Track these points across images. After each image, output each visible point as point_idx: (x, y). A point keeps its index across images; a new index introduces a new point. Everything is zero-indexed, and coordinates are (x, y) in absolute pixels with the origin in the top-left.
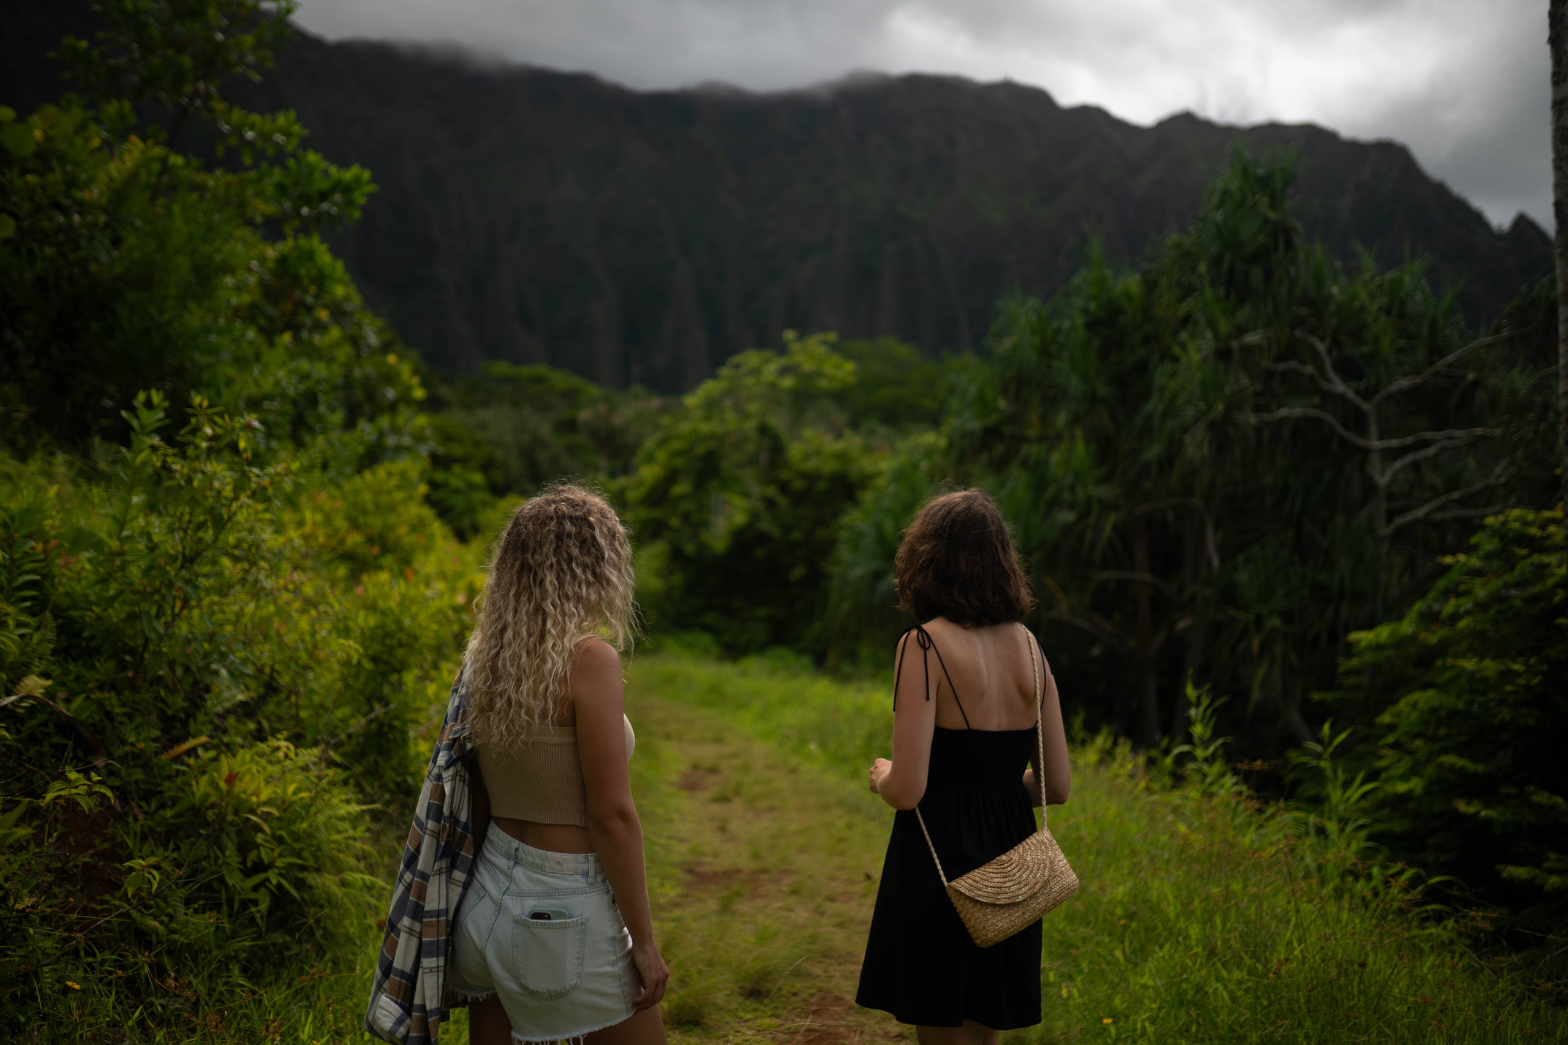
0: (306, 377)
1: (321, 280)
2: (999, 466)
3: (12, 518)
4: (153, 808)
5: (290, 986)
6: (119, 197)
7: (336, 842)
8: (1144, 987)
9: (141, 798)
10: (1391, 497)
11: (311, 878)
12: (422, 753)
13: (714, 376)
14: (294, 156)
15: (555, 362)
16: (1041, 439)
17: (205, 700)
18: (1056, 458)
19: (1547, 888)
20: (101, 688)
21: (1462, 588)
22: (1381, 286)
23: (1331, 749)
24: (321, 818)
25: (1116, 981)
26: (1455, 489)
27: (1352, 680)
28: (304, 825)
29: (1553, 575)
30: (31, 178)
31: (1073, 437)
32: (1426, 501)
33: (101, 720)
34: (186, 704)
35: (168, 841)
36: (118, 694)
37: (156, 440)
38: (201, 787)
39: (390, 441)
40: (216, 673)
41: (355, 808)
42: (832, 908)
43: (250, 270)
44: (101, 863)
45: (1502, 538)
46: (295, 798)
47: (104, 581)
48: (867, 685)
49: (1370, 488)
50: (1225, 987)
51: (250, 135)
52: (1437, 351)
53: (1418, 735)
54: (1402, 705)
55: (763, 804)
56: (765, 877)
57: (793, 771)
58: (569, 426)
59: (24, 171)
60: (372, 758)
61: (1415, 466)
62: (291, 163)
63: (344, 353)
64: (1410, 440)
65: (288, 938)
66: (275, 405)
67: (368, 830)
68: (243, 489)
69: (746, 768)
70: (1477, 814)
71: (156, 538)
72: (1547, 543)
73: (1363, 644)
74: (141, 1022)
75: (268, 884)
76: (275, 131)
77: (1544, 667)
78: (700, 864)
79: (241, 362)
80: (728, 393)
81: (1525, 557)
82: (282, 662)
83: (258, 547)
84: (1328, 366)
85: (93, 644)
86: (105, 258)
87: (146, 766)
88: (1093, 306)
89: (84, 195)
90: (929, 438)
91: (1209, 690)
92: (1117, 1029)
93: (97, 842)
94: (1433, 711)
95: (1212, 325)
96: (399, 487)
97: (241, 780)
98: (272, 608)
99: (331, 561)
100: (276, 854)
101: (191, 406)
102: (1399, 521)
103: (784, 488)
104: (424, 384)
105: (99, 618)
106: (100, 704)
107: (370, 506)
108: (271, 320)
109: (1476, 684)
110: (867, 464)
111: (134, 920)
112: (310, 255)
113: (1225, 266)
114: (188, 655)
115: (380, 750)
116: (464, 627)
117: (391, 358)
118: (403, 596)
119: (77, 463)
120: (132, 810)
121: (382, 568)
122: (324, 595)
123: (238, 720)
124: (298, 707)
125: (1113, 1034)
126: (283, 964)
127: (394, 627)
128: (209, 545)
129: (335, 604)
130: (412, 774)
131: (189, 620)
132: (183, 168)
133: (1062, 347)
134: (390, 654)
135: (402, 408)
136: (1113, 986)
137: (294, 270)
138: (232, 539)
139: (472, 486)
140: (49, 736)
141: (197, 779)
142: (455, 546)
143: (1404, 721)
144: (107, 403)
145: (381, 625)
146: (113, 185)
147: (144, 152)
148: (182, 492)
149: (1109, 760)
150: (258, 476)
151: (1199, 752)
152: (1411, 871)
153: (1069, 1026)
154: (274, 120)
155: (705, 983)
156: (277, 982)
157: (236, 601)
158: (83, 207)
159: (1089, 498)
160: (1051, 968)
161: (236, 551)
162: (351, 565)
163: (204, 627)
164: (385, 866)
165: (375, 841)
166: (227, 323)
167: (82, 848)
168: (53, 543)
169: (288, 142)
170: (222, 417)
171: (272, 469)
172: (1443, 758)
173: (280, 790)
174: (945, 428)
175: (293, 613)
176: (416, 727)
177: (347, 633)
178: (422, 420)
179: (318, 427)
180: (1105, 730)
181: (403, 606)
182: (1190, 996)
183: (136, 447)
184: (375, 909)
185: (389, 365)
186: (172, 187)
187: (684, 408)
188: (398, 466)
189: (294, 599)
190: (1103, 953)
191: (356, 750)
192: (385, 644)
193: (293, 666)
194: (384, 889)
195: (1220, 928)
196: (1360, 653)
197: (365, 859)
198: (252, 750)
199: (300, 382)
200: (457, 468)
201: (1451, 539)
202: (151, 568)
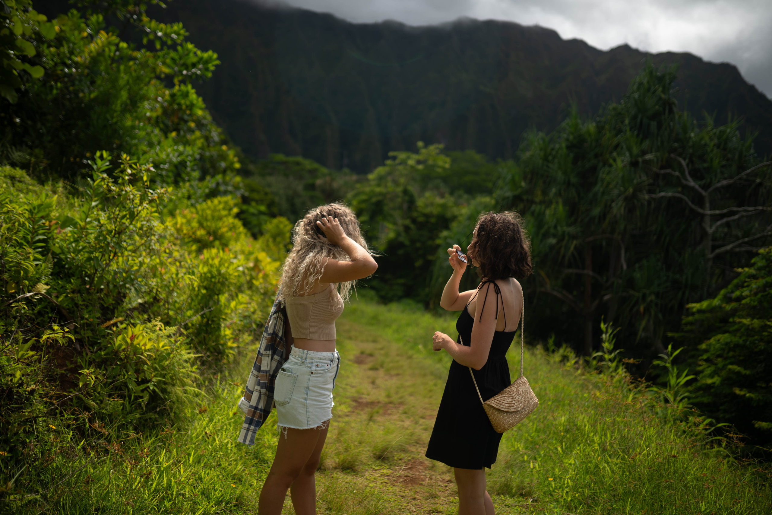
0: (181, 154)
1: (191, 106)
3: (34, 208)
4: (95, 350)
5: (156, 437)
6: (95, 60)
7: (183, 373)
8: (570, 464)
9: (90, 345)
10: (714, 239)
11: (169, 388)
12: (227, 335)
13: (384, 165)
14: (181, 45)
15: (306, 156)
16: (541, 203)
17: (123, 302)
18: (548, 212)
20: (73, 292)
21: (746, 284)
22: (715, 134)
23: (671, 358)
24: (175, 360)
25: (557, 461)
26: (748, 237)
27: (689, 328)
28: (168, 362)
30: (53, 50)
31: (557, 203)
32: (733, 242)
33: (73, 307)
34: (113, 302)
35: (102, 366)
36: (81, 295)
37: (105, 175)
38: (118, 341)
39: (222, 188)
40: (130, 289)
41: (192, 355)
42: (422, 421)
43: (157, 101)
44: (69, 374)
45: (767, 260)
46: (163, 349)
47: (76, 241)
49: (704, 233)
50: (609, 465)
51: (160, 34)
52: (741, 168)
53: (719, 356)
54: (712, 340)
55: (394, 372)
56: (391, 405)
57: (410, 357)
58: (311, 187)
59: (49, 46)
60: (203, 334)
61: (728, 224)
62: (179, 48)
63: (201, 143)
64: (725, 211)
65: (157, 416)
66: (166, 166)
67: (198, 368)
68: (144, 200)
69: (387, 355)
70: (745, 395)
71: (102, 222)
73: (694, 310)
74: (84, 448)
75: (148, 389)
76: (172, 33)
78: (361, 398)
79: (151, 145)
80: (389, 173)
82: (161, 287)
83: (151, 229)
84: (687, 172)
85: (71, 271)
86: (87, 91)
87: (93, 330)
88: (571, 137)
89: (78, 59)
90: (486, 200)
91: (611, 325)
92: (555, 484)
93: (68, 363)
94: (727, 344)
95: (629, 149)
96: (224, 209)
97: (137, 338)
98: (158, 261)
99: (189, 242)
100: (153, 375)
101: (121, 159)
102: (718, 251)
103: (414, 221)
104: (240, 161)
105: (74, 259)
106: (72, 299)
107: (209, 217)
108: (167, 126)
109: (749, 331)
110: (455, 211)
111: (84, 401)
112: (186, 95)
113: (639, 120)
114: (115, 279)
115: (207, 332)
116: (252, 278)
117: (224, 148)
118: (221, 259)
119: (68, 187)
120: (85, 350)
121: (214, 247)
122: (185, 258)
123: (139, 313)
124: (168, 309)
125: (553, 486)
126: (154, 427)
127: (216, 273)
128: (127, 227)
129: (189, 261)
130: (222, 345)
131: (117, 263)
132: (126, 49)
133: (554, 158)
134: (214, 286)
135: (229, 172)
136: (555, 464)
137: (178, 101)
138: (139, 225)
139: (261, 213)
140: (48, 313)
141: (117, 337)
142: (251, 240)
143: (712, 348)
144: (85, 161)
145: (210, 272)
146: (92, 55)
147: (107, 39)
148: (115, 200)
149: (566, 360)
150: (152, 194)
151: (606, 356)
152: (708, 420)
153: (532, 480)
154: (172, 27)
155: (357, 451)
156: (150, 436)
157: (141, 256)
158: (77, 65)
159: (564, 232)
160: (525, 454)
161: (141, 232)
162: (199, 245)
163: (123, 267)
164: (206, 387)
165: (202, 374)
166: (144, 125)
167: (61, 366)
168: (54, 222)
169: (178, 38)
170: (136, 165)
171: (159, 191)
172: (730, 367)
173: (156, 345)
174: (494, 195)
175: (168, 264)
176: (225, 322)
177: (193, 273)
178: (238, 179)
179: (186, 178)
180: (564, 346)
181: (221, 263)
182: (592, 469)
183: (95, 177)
184: (200, 405)
185: (223, 151)
186: (121, 58)
187: (368, 180)
188: (224, 199)
189: (169, 258)
190: (552, 448)
191: (196, 331)
192: (211, 281)
193: (167, 289)
194: (205, 396)
195: (609, 438)
196: (693, 314)
197: (196, 381)
198: (144, 326)
199: (179, 156)
200: (253, 204)
201: (743, 261)
202: (99, 236)
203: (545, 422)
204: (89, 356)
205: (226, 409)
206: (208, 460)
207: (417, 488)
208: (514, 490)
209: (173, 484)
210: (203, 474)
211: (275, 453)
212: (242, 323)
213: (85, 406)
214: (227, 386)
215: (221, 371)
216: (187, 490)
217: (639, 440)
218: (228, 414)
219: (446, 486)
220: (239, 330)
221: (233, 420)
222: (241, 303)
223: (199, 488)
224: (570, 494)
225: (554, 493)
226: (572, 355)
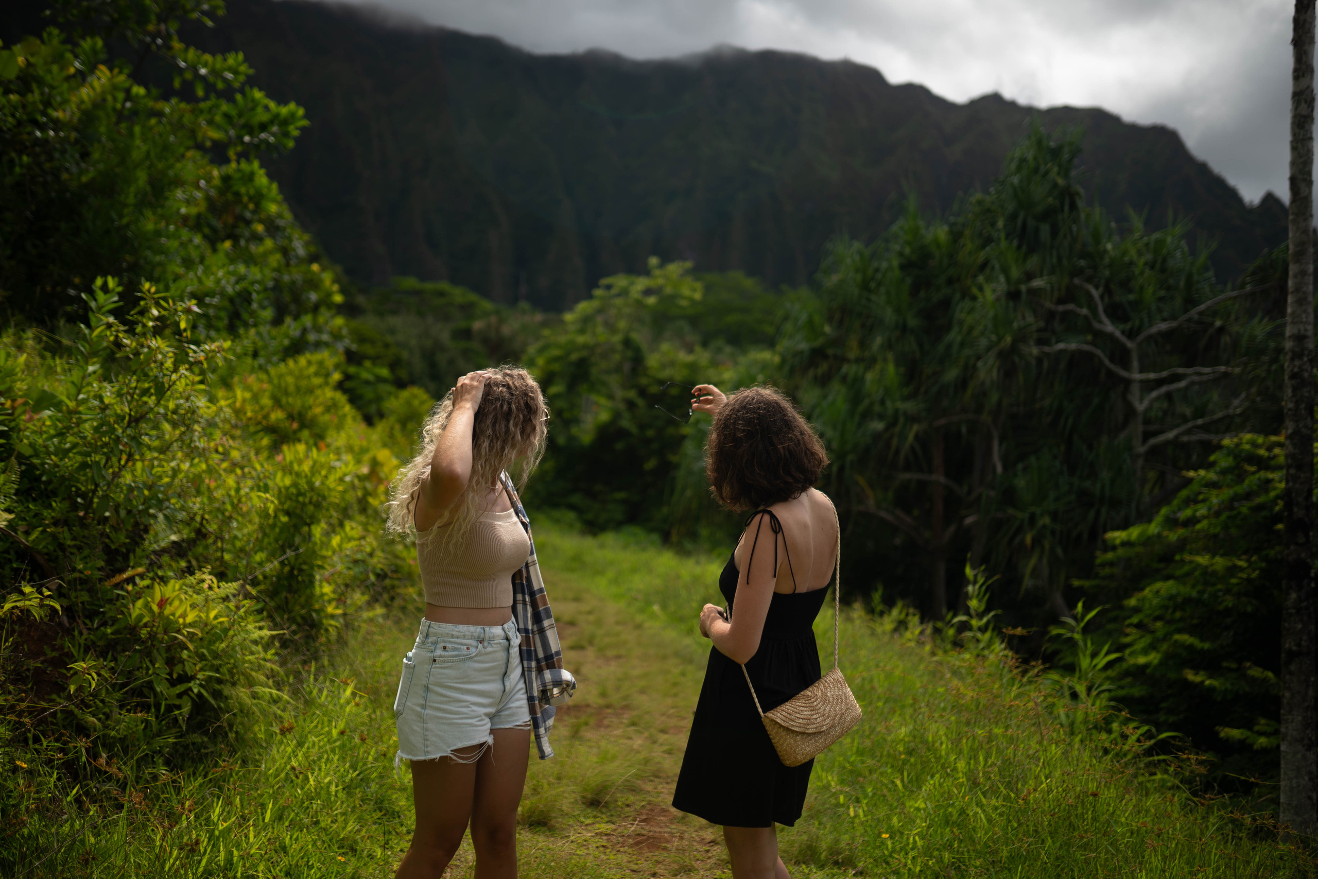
0: (241, 279)
1: (258, 198)
2: (823, 381)
4: (95, 625)
5: (205, 776)
6: (89, 117)
7: (250, 662)
8: (918, 809)
9: (86, 617)
10: (1147, 421)
11: (227, 690)
12: (326, 594)
13: (590, 297)
14: (242, 91)
15: (455, 280)
16: (858, 360)
17: (144, 540)
18: (869, 376)
19: (1255, 747)
20: (56, 523)
21: (1201, 497)
22: (1147, 245)
23: (1082, 624)
24: (237, 640)
25: (895, 804)
26: (1202, 416)
27: (1107, 571)
28: (223, 645)
29: (1275, 489)
30: (13, 97)
31: (885, 360)
32: (1177, 426)
33: (55, 551)
34: (127, 541)
35: (107, 653)
36: (70, 530)
37: (111, 319)
38: (137, 609)
39: (312, 337)
40: (155, 517)
41: (266, 633)
42: (663, 737)
43: (198, 187)
44: (50, 669)
45: (1235, 457)
46: (215, 622)
47: (61, 434)
48: (703, 559)
49: (1130, 412)
50: (984, 811)
51: (203, 71)
52: (1190, 302)
53: (1157, 618)
54: (1147, 592)
55: (611, 653)
56: (609, 711)
57: (639, 627)
58: (466, 334)
59: (7, 91)
60: (284, 594)
61: (1169, 396)
62: (239, 97)
63: (275, 260)
64: (1165, 374)
65: (206, 739)
66: (215, 301)
67: (276, 654)
68: (182, 362)
69: (599, 623)
70: (1203, 682)
71: (106, 401)
72: (1273, 463)
73: (1118, 542)
74: (78, 800)
75: (190, 693)
76: (225, 70)
77: (1264, 565)
79: (188, 263)
80: (600, 311)
81: (1254, 473)
82: (210, 512)
83: (194, 412)
84: (1101, 309)
85: (50, 487)
86: (74, 170)
87: (91, 591)
88: (907, 250)
89: (59, 114)
90: (765, 356)
91: (984, 570)
92: (893, 843)
93: (47, 649)
94: (1171, 598)
95: (1005, 270)
96: (316, 374)
97: (170, 604)
98: (204, 466)
99: (256, 433)
100: (197, 668)
101: (141, 291)
102: (1153, 441)
103: (642, 392)
104: (342, 291)
105: (56, 466)
106: (54, 536)
107: (292, 388)
108: (214, 230)
109: (1208, 576)
110: (713, 375)
111: (76, 716)
112: (250, 178)
113: (1019, 222)
114: (130, 500)
115: (290, 590)
116: (367, 493)
117: (315, 267)
118: (315, 462)
119: (44, 338)
120: (78, 626)
121: (299, 441)
122: (249, 460)
123: (172, 558)
124: (222, 550)
125: (890, 846)
126: (201, 759)
127: (306, 487)
128: (152, 409)
129: (258, 467)
130: (317, 611)
131: (133, 472)
132: (144, 97)
133: (879, 284)
134: (302, 510)
135: (323, 310)
136: (892, 808)
137: (235, 188)
138: (171, 405)
139: (380, 380)
140: (10, 561)
141: (134, 602)
142: (362, 427)
143: (1147, 605)
144: (72, 292)
145: (295, 485)
146: (83, 107)
147: (110, 80)
148: (130, 363)
149: (902, 629)
150: (195, 353)
151: (975, 623)
152: (1145, 728)
153: (853, 839)
154: (225, 60)
155: (554, 792)
156: (194, 774)
157: (173, 459)
158: (57, 124)
159: (896, 411)
160: (841, 792)
161: (175, 417)
162: (274, 437)
163: (145, 478)
164: (290, 685)
165: (283, 664)
166: (177, 229)
167: (34, 655)
168: (20, 401)
169: (235, 79)
170: (166, 301)
171: (207, 347)
172: (1177, 637)
173: (203, 615)
174: (779, 348)
175: (222, 472)
176: (322, 571)
177: (266, 489)
178: (339, 321)
179: (251, 321)
180: (900, 604)
181: (314, 470)
182: (955, 817)
183: (93, 323)
184: (280, 719)
185: (313, 273)
186: (135, 113)
187: (562, 322)
188: (317, 357)
189: (223, 460)
190: (885, 781)
191: (271, 588)
192: (298, 501)
193: (220, 516)
194: (289, 703)
195: (982, 763)
196: (1114, 548)
197: (273, 677)
198: (181, 581)
199: (237, 282)
200: (367, 364)
201: (1194, 458)
202: (101, 425)
203: (872, 737)
204: (84, 637)
205: (326, 724)
206: (297, 815)
207: (659, 855)
208: (823, 856)
209: (235, 859)
210: (287, 840)
211: (412, 799)
212: (352, 573)
213: (77, 724)
214: (328, 683)
215: (316, 658)
216: (261, 868)
217: (1033, 767)
218: (329, 733)
219: (708, 851)
220: (347, 586)
221: (338, 743)
222: (350, 539)
223: (282, 864)
224: (919, 860)
225: (890, 859)
226: (914, 620)
